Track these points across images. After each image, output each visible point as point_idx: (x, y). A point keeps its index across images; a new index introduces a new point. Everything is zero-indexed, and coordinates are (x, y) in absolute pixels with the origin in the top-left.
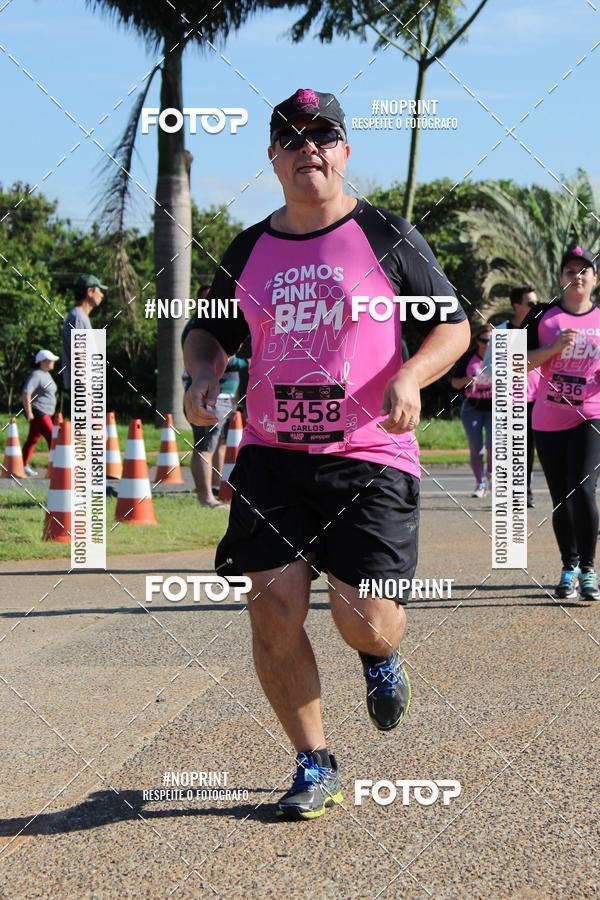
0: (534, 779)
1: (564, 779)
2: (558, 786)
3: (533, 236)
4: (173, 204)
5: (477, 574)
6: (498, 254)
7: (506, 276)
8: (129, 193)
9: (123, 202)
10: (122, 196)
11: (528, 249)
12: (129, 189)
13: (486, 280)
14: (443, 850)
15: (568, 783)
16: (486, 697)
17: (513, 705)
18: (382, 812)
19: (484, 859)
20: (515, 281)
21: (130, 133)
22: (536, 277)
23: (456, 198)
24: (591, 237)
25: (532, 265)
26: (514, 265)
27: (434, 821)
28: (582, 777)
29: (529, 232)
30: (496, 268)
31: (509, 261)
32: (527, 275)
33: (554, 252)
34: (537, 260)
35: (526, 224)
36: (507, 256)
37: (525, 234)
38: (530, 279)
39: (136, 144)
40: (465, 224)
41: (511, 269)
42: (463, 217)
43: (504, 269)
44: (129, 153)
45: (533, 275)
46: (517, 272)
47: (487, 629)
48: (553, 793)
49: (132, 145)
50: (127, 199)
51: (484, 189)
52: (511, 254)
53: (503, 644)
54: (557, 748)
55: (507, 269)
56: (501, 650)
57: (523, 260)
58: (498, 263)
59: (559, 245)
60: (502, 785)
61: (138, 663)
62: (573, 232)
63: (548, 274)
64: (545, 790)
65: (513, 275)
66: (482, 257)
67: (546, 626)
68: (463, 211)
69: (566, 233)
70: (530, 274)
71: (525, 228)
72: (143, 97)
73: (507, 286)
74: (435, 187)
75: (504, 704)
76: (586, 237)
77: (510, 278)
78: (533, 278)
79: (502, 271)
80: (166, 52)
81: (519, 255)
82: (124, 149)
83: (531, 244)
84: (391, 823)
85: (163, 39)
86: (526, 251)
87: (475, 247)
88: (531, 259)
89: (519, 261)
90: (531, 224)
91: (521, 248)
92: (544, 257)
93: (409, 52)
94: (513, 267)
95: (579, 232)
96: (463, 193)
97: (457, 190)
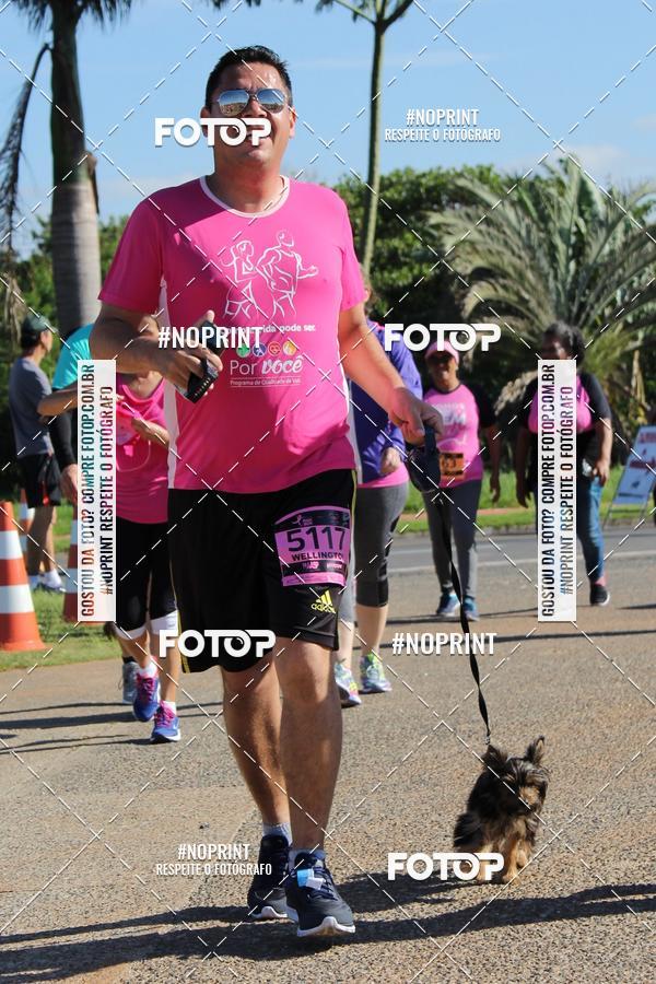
3: (529, 236)
4: (75, 220)
6: (479, 262)
7: (496, 289)
8: (18, 210)
9: (11, 222)
10: (10, 214)
11: (523, 254)
12: (19, 204)
14: (597, 969)
18: (512, 933)
19: (647, 977)
20: (507, 295)
21: (16, 133)
22: (535, 288)
23: (423, 191)
24: (602, 234)
25: (530, 275)
26: (505, 275)
27: (575, 940)
29: (524, 232)
30: (481, 280)
31: (497, 271)
32: (523, 286)
33: (557, 255)
34: (535, 268)
35: (519, 222)
36: (494, 264)
37: (519, 234)
38: (527, 291)
39: (23, 147)
40: (436, 228)
41: (501, 281)
42: (435, 218)
43: (493, 281)
44: (16, 158)
45: (531, 285)
46: (509, 283)
49: (19, 148)
50: (15, 217)
51: (462, 183)
52: (498, 262)
55: (497, 280)
57: (514, 267)
58: (480, 274)
59: (561, 247)
61: (157, 787)
62: (577, 229)
63: (552, 283)
65: (504, 287)
66: (459, 269)
68: (435, 210)
69: (569, 230)
70: (527, 285)
72: (29, 86)
73: (499, 302)
74: (394, 179)
76: (595, 235)
77: (501, 292)
78: (530, 289)
79: (491, 284)
80: (55, 27)
81: (507, 261)
82: (8, 153)
83: (529, 247)
84: (527, 944)
85: (49, 12)
86: (520, 257)
87: (448, 257)
88: (527, 267)
89: (510, 269)
90: (525, 221)
91: (513, 253)
92: (544, 263)
93: (359, 11)
94: (504, 277)
95: (583, 229)
96: (432, 184)
97: (423, 181)
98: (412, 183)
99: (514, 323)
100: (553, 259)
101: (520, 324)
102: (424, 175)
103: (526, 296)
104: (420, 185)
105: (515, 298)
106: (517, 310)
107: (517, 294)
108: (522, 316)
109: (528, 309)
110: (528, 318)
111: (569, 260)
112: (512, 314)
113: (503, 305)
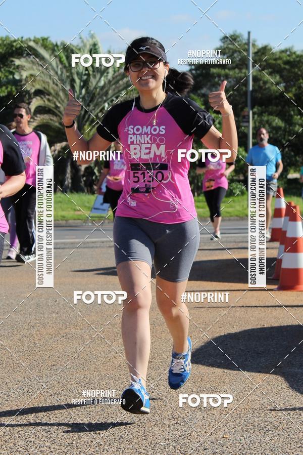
0: (32, 440)
1: (52, 439)
2: (47, 444)
3: (61, 75)
5: (14, 300)
6: (38, 86)
7: (44, 101)
11: (58, 83)
13: (32, 103)
15: (53, 442)
16: (10, 385)
17: (26, 390)
20: (50, 104)
22: (63, 101)
23: (14, 49)
24: (98, 76)
25: (61, 94)
26: (49, 94)
28: (63, 438)
29: (59, 73)
30: (37, 96)
31: (46, 92)
32: (57, 99)
33: (75, 85)
34: (64, 90)
35: (57, 67)
36: (44, 88)
37: (57, 73)
38: (59, 102)
40: (18, 67)
41: (47, 97)
42: (17, 62)
43: (42, 96)
45: (61, 99)
46: (51, 98)
47: (16, 338)
48: (43, 449)
51: (32, 44)
52: (47, 87)
53: (25, 348)
54: (50, 419)
55: (45, 96)
56: (23, 352)
57: (54, 90)
58: (39, 93)
59: (78, 81)
60: (12, 445)
62: (87, 72)
64: (38, 447)
65: (49, 100)
66: (28, 89)
67: (54, 335)
68: (17, 58)
69: (82, 73)
70: (59, 99)
71: (56, 69)
73: (45, 107)
75: (21, 389)
76: (95, 77)
77: (47, 102)
78: (61, 102)
79: (42, 98)
81: (51, 88)
86: (57, 85)
87: (23, 82)
88: (60, 90)
89: (52, 91)
90: (60, 66)
91: (54, 83)
92: (68, 88)
94: (48, 95)
95: (91, 73)
96: (19, 46)
97: (15, 44)
98: (9, 44)
99: (52, 118)
100: (73, 87)
101: (55, 118)
102: (15, 41)
103: (59, 105)
104: (13, 46)
105: (53, 106)
106: (53, 111)
107: (55, 104)
108: (56, 115)
109: (59, 112)
110: (59, 116)
111: (81, 88)
112: (51, 114)
113: (47, 109)
